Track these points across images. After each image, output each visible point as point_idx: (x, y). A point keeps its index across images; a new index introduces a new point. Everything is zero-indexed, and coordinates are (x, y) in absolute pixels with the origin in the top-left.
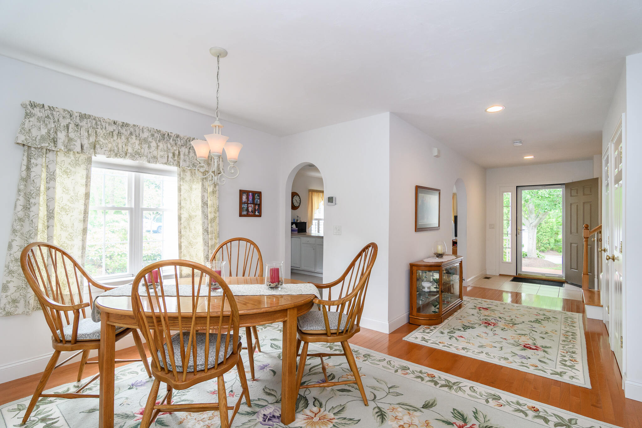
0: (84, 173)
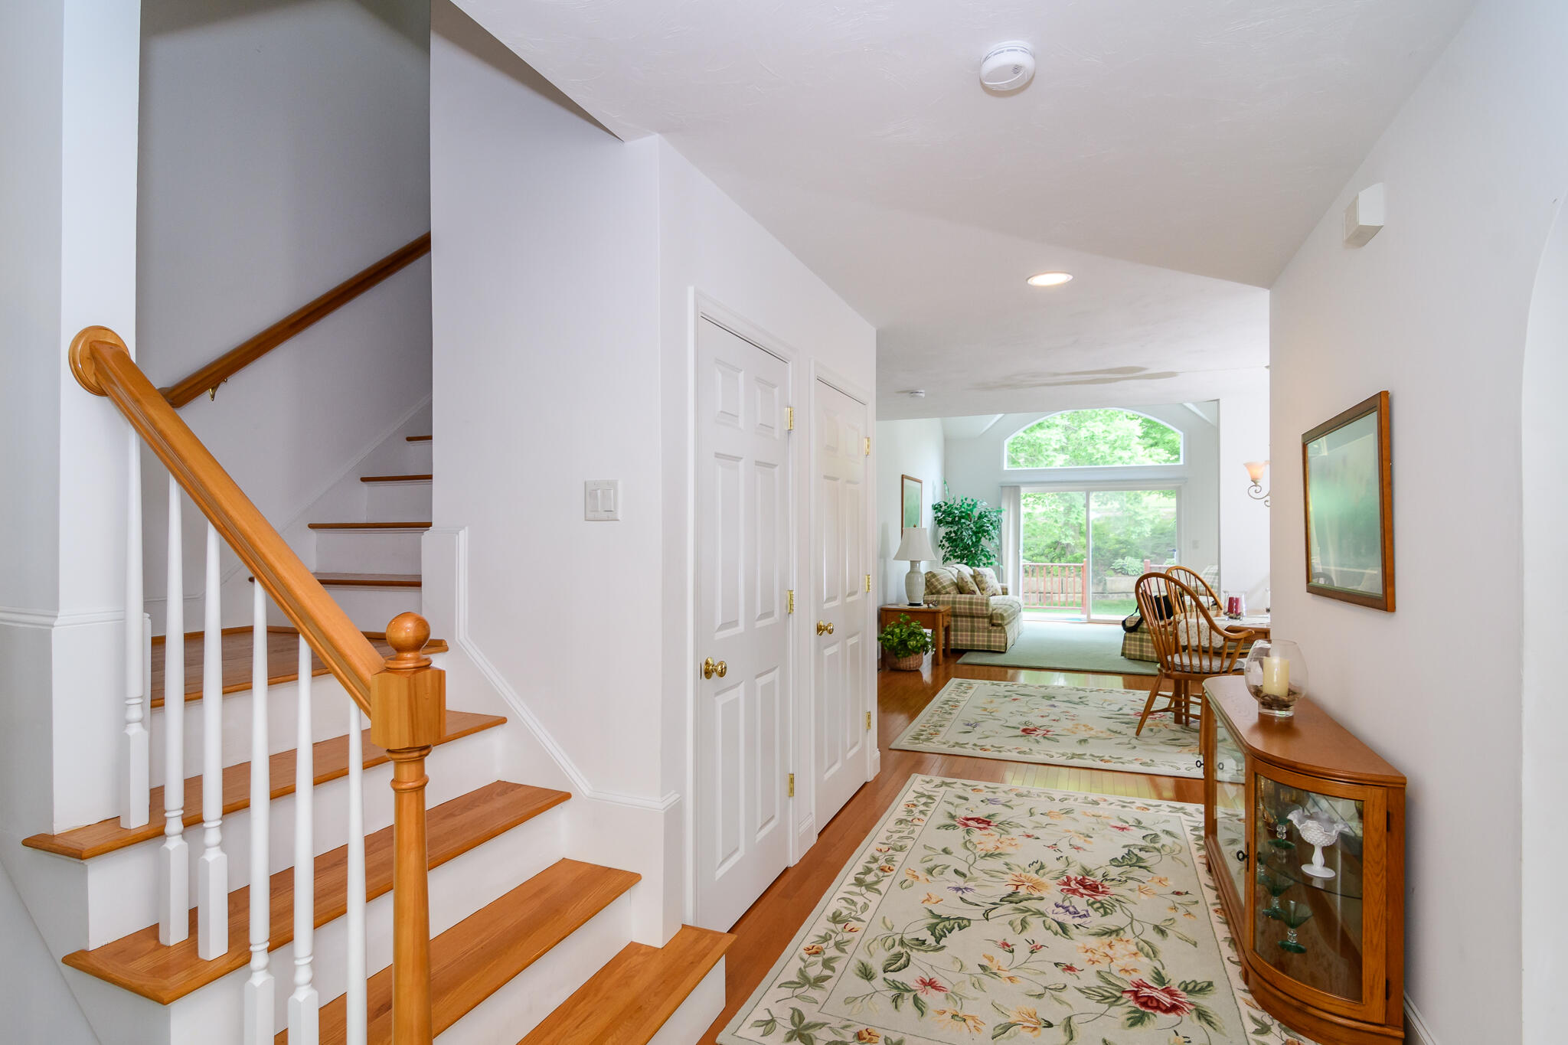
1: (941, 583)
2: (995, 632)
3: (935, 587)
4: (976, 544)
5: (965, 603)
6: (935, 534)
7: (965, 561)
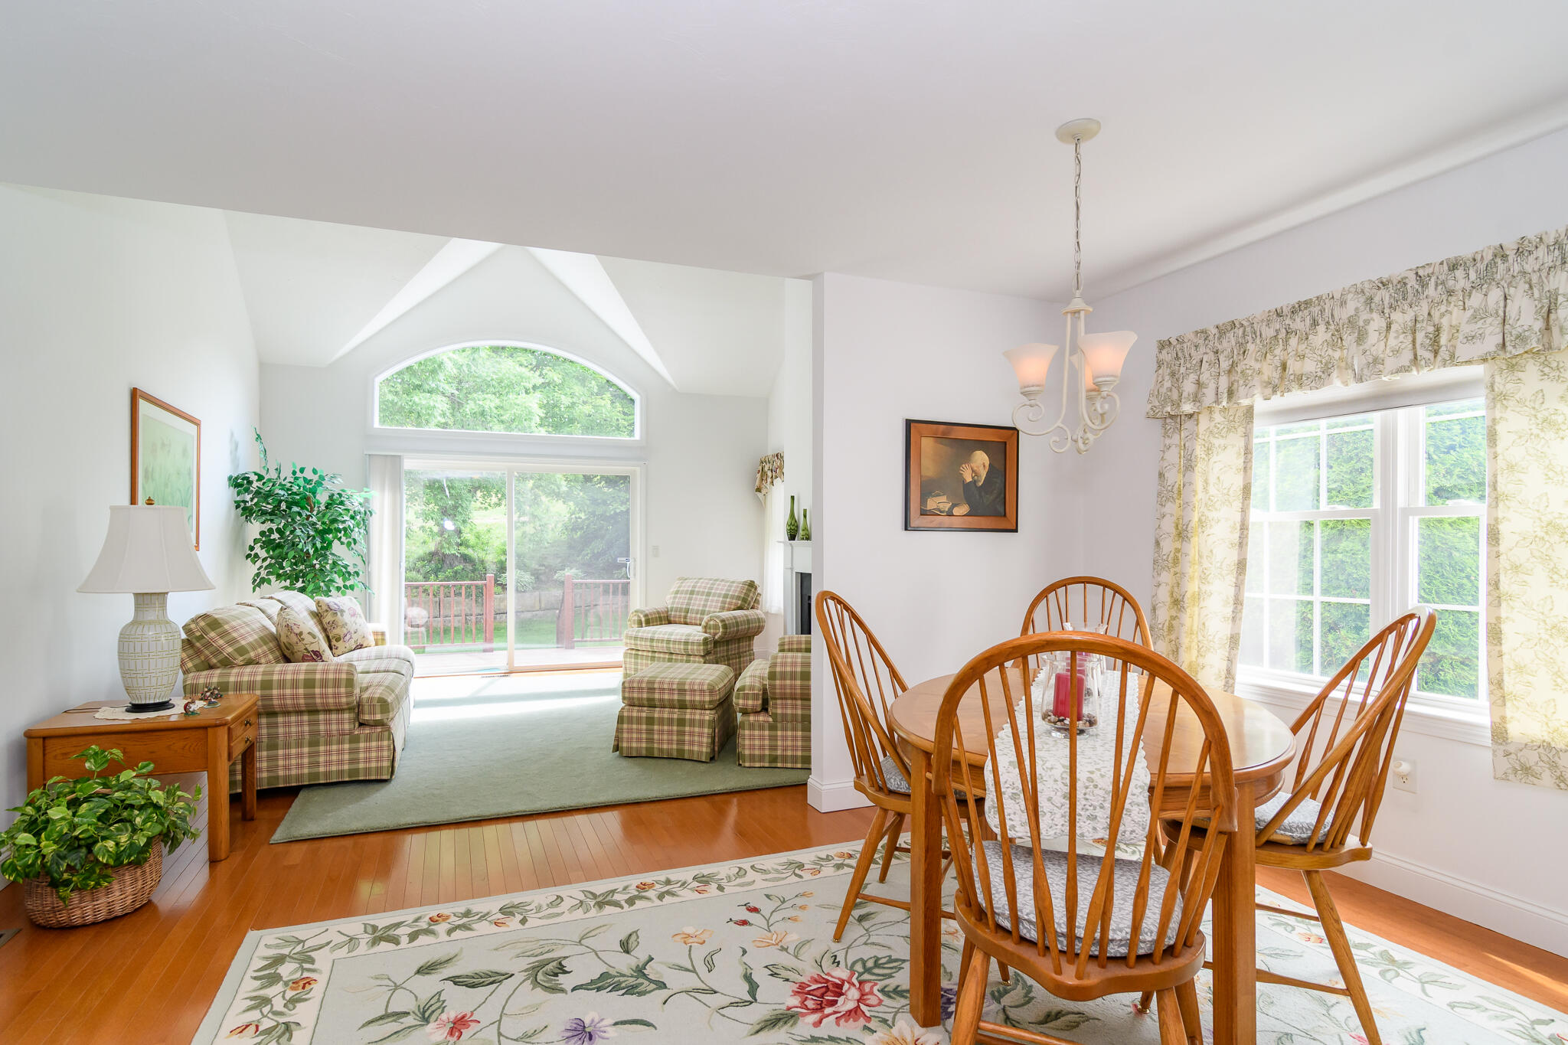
0: (1241, 443)
1: (232, 642)
2: (368, 739)
3: (218, 652)
4: (323, 552)
5: (295, 684)
6: (238, 534)
7: (299, 584)
